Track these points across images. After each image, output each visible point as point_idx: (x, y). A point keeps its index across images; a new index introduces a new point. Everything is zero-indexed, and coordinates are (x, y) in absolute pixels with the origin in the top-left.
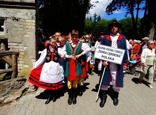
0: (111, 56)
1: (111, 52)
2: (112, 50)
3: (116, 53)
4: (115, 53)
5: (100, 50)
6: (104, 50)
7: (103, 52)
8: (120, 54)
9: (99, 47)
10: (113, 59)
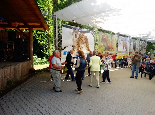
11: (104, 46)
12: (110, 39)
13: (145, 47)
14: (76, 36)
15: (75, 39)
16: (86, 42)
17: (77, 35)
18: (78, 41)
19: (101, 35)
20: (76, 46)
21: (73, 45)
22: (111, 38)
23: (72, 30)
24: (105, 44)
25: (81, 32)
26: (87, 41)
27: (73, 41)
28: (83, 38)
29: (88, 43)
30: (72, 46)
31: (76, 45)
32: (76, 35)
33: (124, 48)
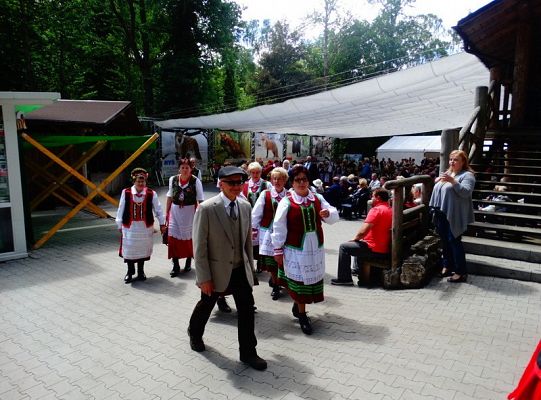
11: (226, 150)
12: (237, 139)
13: (330, 147)
19: (219, 136)
22: (240, 137)
23: (174, 134)
24: (228, 147)
25: (187, 134)
31: (180, 152)
33: (270, 152)
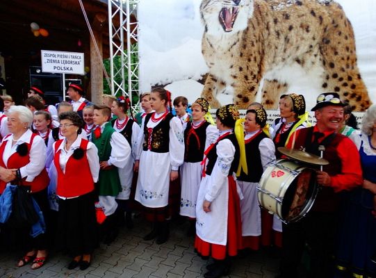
0: (67, 66)
1: (65, 59)
2: (66, 57)
3: (73, 60)
4: (70, 60)
5: (48, 58)
6: (54, 59)
7: (54, 61)
8: (79, 60)
9: (46, 55)
10: (71, 69)
14: (226, 19)
15: (223, 39)
16: (325, 41)
17: (235, 13)
18: (244, 47)
20: (229, 80)
21: (205, 77)
26: (335, 39)
27: (208, 47)
28: (293, 21)
29: (350, 49)
30: (202, 82)
32: (224, 11)
